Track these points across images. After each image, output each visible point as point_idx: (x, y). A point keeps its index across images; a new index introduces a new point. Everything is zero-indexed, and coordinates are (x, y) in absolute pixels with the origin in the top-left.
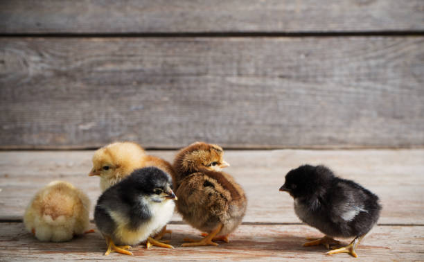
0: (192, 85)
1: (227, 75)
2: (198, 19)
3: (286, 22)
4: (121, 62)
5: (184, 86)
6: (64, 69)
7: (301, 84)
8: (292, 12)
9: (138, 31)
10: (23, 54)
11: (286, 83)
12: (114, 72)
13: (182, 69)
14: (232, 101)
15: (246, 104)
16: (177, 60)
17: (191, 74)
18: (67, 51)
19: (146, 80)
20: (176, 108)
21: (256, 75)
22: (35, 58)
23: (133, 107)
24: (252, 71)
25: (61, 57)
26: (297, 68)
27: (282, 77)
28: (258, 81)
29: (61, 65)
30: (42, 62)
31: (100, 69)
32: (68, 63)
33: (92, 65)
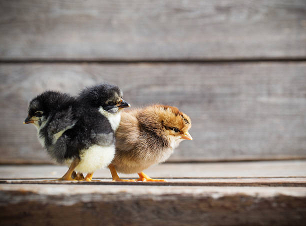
0: (227, 104)
2: (232, 47)
9: (178, 57)
12: (159, 94)
14: (263, 118)
17: (226, 95)
19: (186, 100)
20: (214, 125)
31: (146, 91)
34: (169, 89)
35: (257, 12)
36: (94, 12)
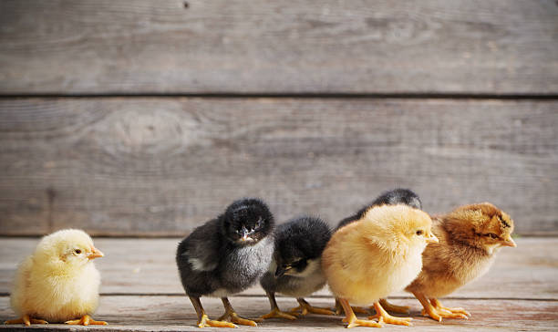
0: (381, 157)
1: (424, 145)
2: (389, 77)
3: (496, 82)
4: (295, 128)
5: (372, 158)
6: (225, 136)
7: (517, 157)
8: (504, 70)
9: (314, 90)
10: (175, 118)
11: (498, 155)
12: (285, 140)
13: (369, 137)
14: (431, 176)
15: (449, 181)
16: (362, 126)
17: (380, 144)
18: (229, 115)
19: (324, 150)
20: (362, 186)
21: (461, 145)
22: (191, 123)
23: (309, 185)
24: (455, 140)
25: (221, 122)
26: (512, 137)
27: (493, 147)
28: (464, 153)
29: (221, 132)
30: (199, 128)
31: (269, 137)
32: (229, 130)
33: (259, 132)
34: (301, 134)
35: (425, 27)
36: (199, 27)
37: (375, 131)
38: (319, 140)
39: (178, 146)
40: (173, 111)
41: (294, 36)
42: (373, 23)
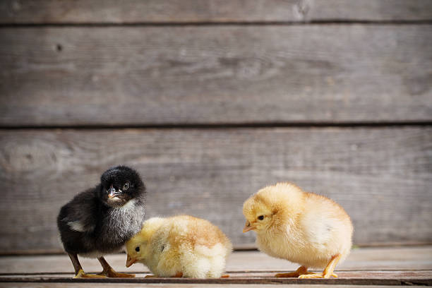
0: (235, 179)
1: (272, 168)
2: (240, 109)
3: (334, 112)
4: (157, 155)
5: (226, 180)
6: (95, 163)
7: (354, 177)
8: (340, 102)
9: (174, 120)
10: (51, 147)
11: (337, 176)
12: (150, 166)
13: (223, 162)
16: (217, 152)
17: (233, 168)
18: (99, 144)
19: (184, 174)
20: (218, 205)
21: (305, 168)
22: (64, 152)
23: (171, 205)
24: (300, 164)
25: (92, 151)
26: (349, 160)
27: (333, 169)
28: (306, 174)
29: (92, 159)
30: (72, 155)
31: (134, 163)
32: (99, 157)
33: (125, 159)
34: (163, 160)
35: (271, 65)
36: (71, 67)
37: (229, 156)
38: (180, 165)
39: (53, 172)
40: (49, 141)
41: (156, 74)
42: (225, 62)
